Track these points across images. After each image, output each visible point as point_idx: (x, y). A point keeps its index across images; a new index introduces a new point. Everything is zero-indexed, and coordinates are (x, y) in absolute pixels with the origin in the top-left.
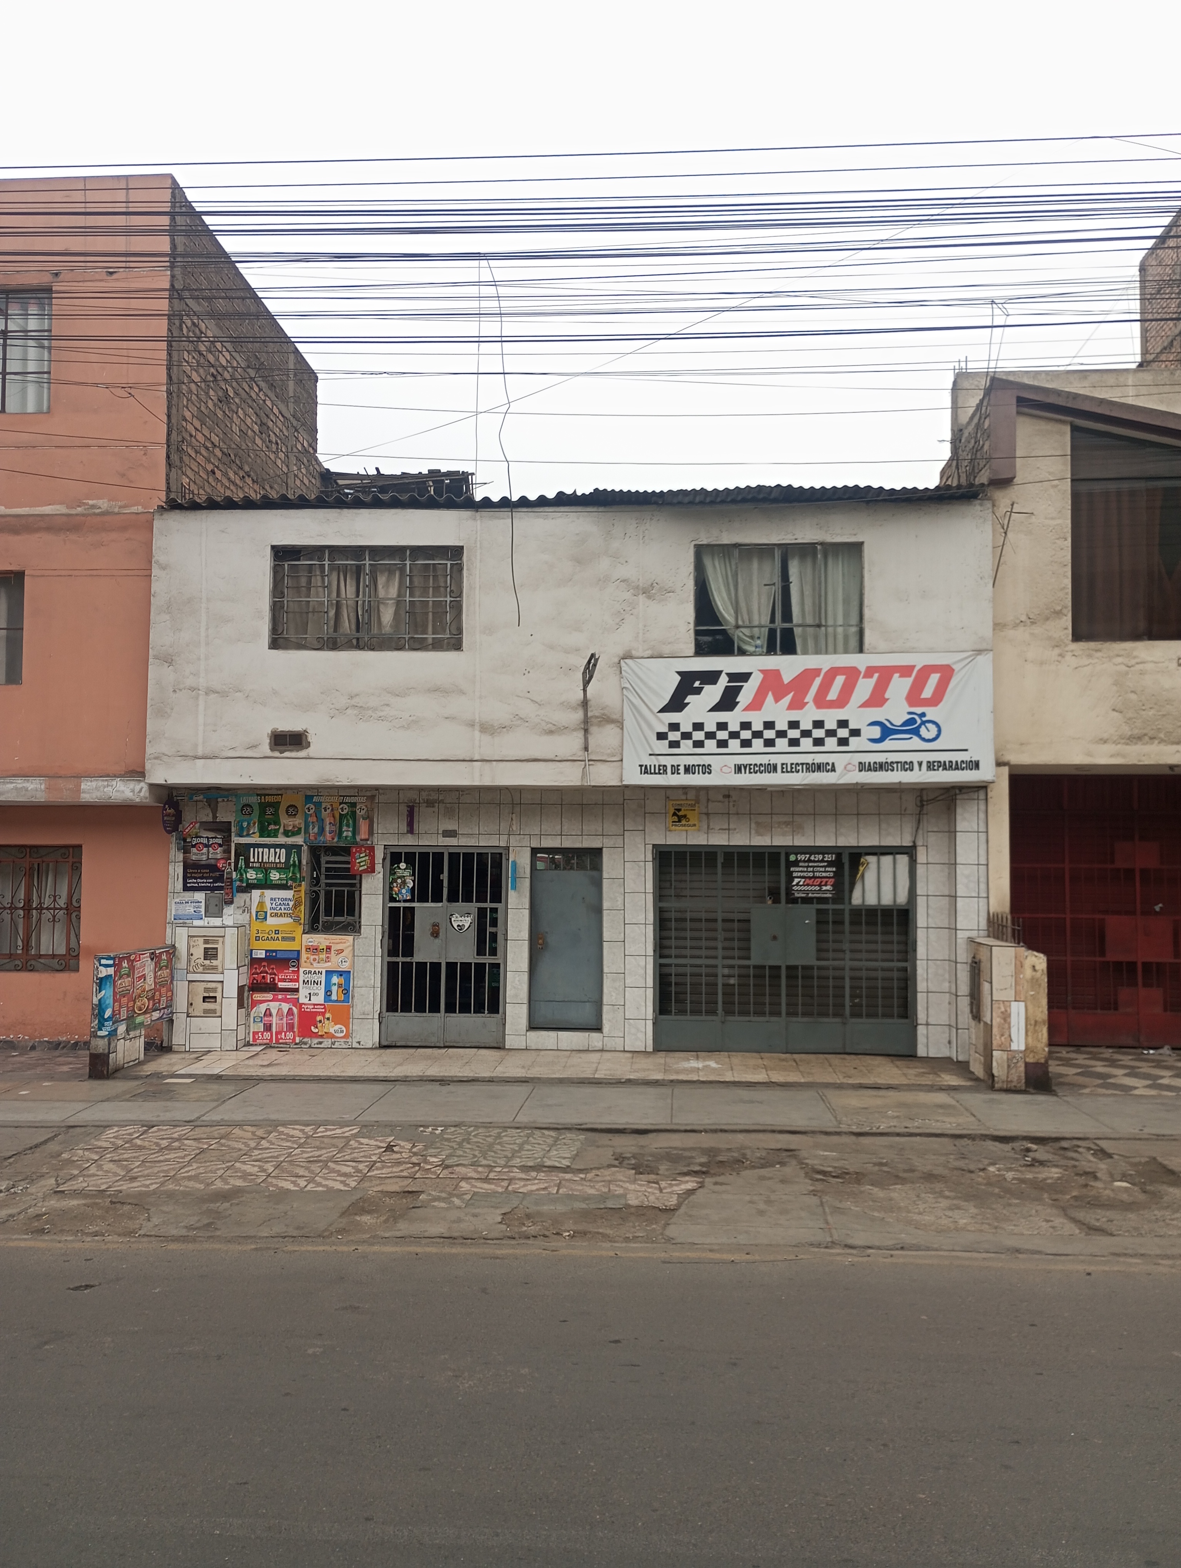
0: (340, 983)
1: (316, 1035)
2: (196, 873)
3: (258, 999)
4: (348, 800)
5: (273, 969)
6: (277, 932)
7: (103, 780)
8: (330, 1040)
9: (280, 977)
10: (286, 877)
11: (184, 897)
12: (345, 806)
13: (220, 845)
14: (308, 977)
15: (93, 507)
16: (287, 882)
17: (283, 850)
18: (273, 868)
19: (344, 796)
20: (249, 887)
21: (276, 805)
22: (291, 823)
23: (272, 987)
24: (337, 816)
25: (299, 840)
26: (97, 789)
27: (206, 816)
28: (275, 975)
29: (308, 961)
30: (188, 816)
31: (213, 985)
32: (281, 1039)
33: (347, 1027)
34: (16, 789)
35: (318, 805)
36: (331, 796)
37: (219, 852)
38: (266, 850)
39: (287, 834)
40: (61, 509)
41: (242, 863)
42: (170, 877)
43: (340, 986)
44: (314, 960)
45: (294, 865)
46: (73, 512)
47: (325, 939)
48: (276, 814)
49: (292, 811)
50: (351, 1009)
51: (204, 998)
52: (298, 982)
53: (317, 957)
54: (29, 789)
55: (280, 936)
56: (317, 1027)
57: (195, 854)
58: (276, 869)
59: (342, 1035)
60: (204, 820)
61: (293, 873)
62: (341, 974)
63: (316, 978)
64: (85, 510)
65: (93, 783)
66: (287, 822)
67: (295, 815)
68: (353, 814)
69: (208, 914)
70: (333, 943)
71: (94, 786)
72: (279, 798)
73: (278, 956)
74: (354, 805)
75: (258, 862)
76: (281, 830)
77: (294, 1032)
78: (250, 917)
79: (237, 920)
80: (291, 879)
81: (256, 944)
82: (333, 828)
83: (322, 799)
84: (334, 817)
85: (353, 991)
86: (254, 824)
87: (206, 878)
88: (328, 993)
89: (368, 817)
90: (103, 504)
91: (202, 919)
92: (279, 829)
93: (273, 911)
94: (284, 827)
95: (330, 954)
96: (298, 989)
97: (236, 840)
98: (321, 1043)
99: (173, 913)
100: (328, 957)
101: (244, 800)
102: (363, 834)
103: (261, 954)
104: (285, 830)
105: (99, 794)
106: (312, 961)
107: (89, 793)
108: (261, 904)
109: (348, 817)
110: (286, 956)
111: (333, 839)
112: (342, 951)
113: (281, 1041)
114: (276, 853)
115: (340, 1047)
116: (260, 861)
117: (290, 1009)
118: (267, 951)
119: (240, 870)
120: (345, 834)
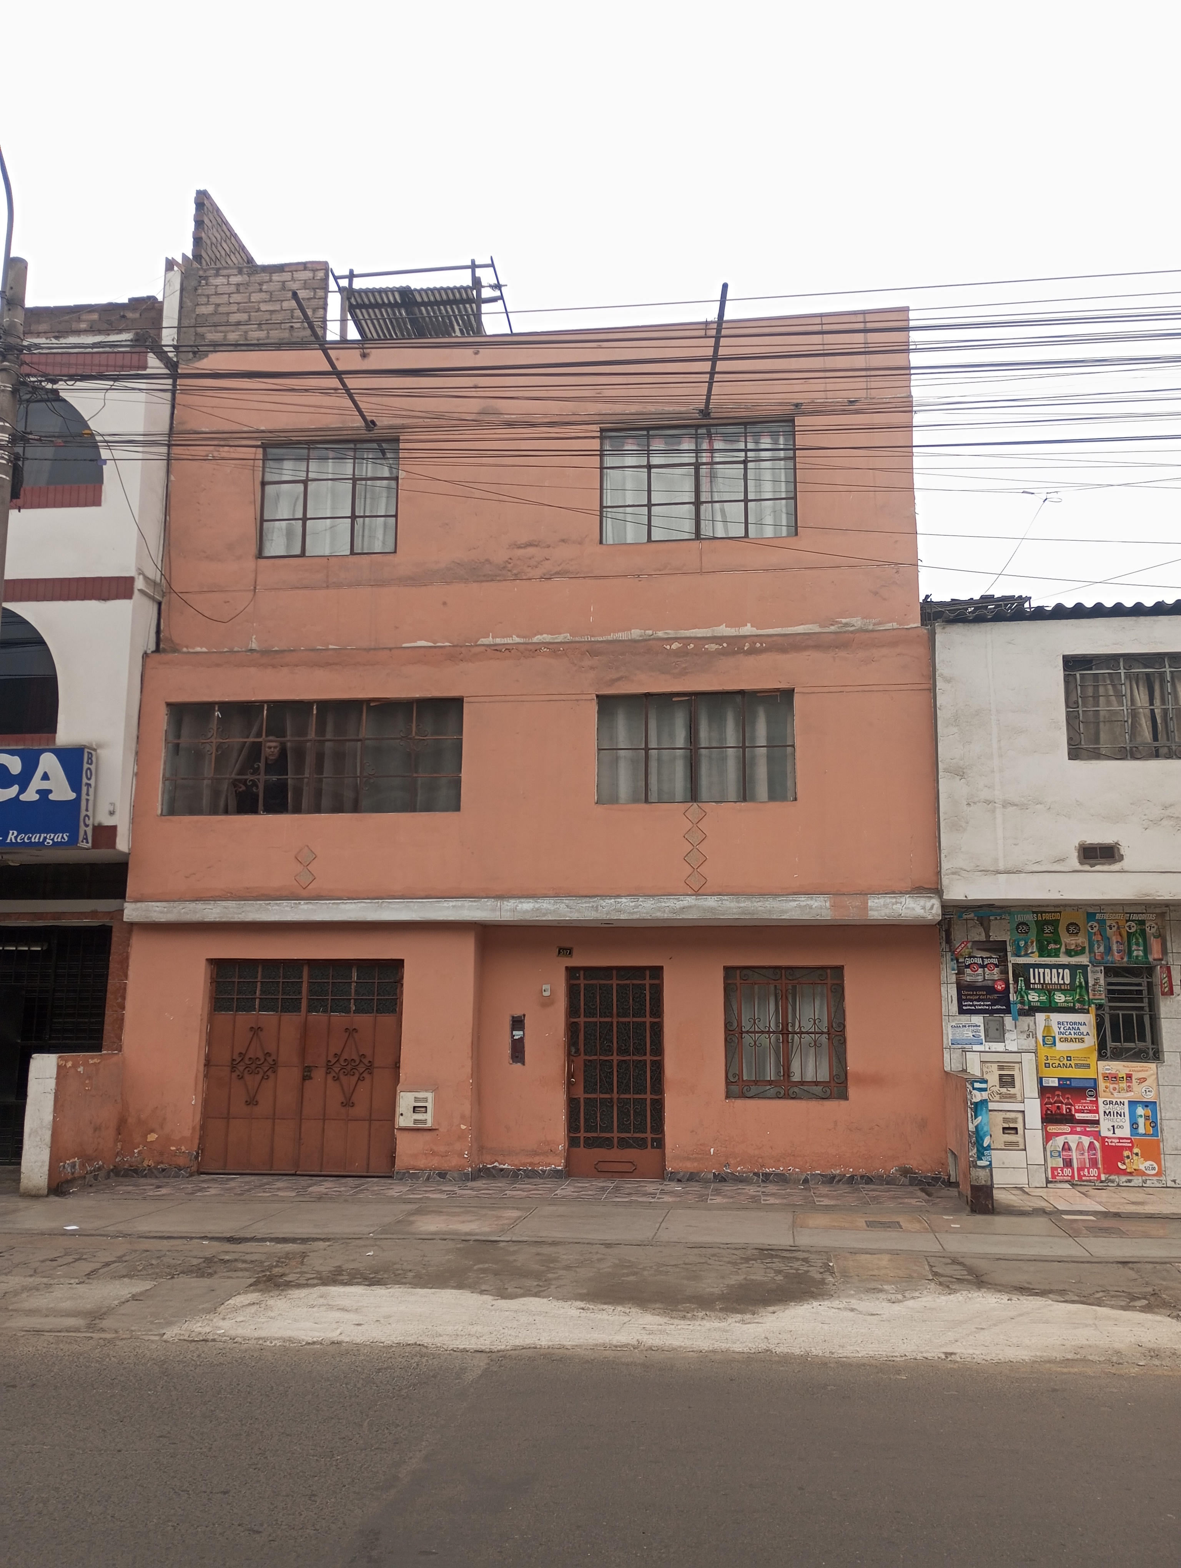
0: (1147, 1115)
1: (1124, 1172)
2: (973, 994)
3: (1054, 1131)
4: (1135, 917)
5: (1068, 1098)
6: (1069, 1058)
7: (891, 897)
8: (1140, 1178)
9: (1077, 1108)
10: (1073, 999)
11: (960, 1020)
12: (1133, 924)
13: (996, 966)
14: (1109, 1109)
15: (846, 625)
16: (1074, 1005)
17: (1067, 971)
18: (1057, 990)
19: (1130, 913)
20: (1032, 1011)
21: (1055, 923)
22: (1073, 942)
23: (1068, 1119)
24: (1125, 935)
25: (1083, 960)
26: (885, 906)
27: (978, 935)
28: (1071, 1105)
29: (1108, 1090)
30: (958, 935)
31: (1013, 1115)
32: (1085, 1176)
33: (1159, 1163)
34: (800, 906)
35: (1102, 923)
36: (1116, 913)
37: (996, 973)
38: (1047, 971)
39: (1069, 953)
40: (814, 628)
41: (1021, 984)
42: (943, 999)
43: (1147, 1118)
44: (1115, 1089)
45: (1080, 986)
46: (826, 630)
47: (1124, 1066)
48: (1056, 932)
49: (1073, 928)
50: (1161, 1145)
51: (1004, 1129)
52: (1098, 1113)
53: (1116, 1086)
54: (814, 906)
55: (1073, 1063)
56: (1124, 1164)
57: (970, 975)
58: (1061, 990)
59: (1154, 1172)
60: (976, 939)
61: (1080, 995)
62: (1146, 1104)
63: (1118, 1108)
64: (839, 628)
65: (880, 900)
66: (1068, 940)
67: (1077, 933)
68: (1143, 933)
69: (988, 1038)
70: (1133, 1071)
71: (882, 904)
72: (1057, 915)
73: (1073, 1085)
74: (1142, 923)
75: (1039, 983)
76: (1063, 949)
77: (1099, 1169)
78: (1036, 1042)
79: (1022, 1045)
80: (1079, 1001)
81: (1046, 1072)
82: (1121, 947)
83: (1106, 917)
84: (1121, 935)
85: (1161, 1124)
86: (1032, 943)
87: (983, 1000)
88: (1134, 1126)
89: (1160, 935)
90: (857, 622)
91: (982, 1044)
92: (1060, 948)
93: (1062, 1036)
94: (1066, 946)
95: (1131, 1082)
96: (1098, 1121)
97: (1012, 960)
98: (1130, 1181)
99: (950, 1037)
100: (1129, 1087)
101: (1019, 918)
102: (1155, 953)
103: (1053, 1082)
104: (1066, 949)
105: (887, 911)
106: (1112, 1090)
107: (877, 910)
108: (1048, 1028)
109: (1137, 935)
110: (1081, 1084)
111: (1122, 958)
112: (1145, 1079)
113: (1084, 1178)
114: (1058, 974)
115: (1153, 1186)
116: (1042, 982)
117: (1091, 1143)
118: (1059, 1079)
119: (1020, 992)
120: (1135, 953)
